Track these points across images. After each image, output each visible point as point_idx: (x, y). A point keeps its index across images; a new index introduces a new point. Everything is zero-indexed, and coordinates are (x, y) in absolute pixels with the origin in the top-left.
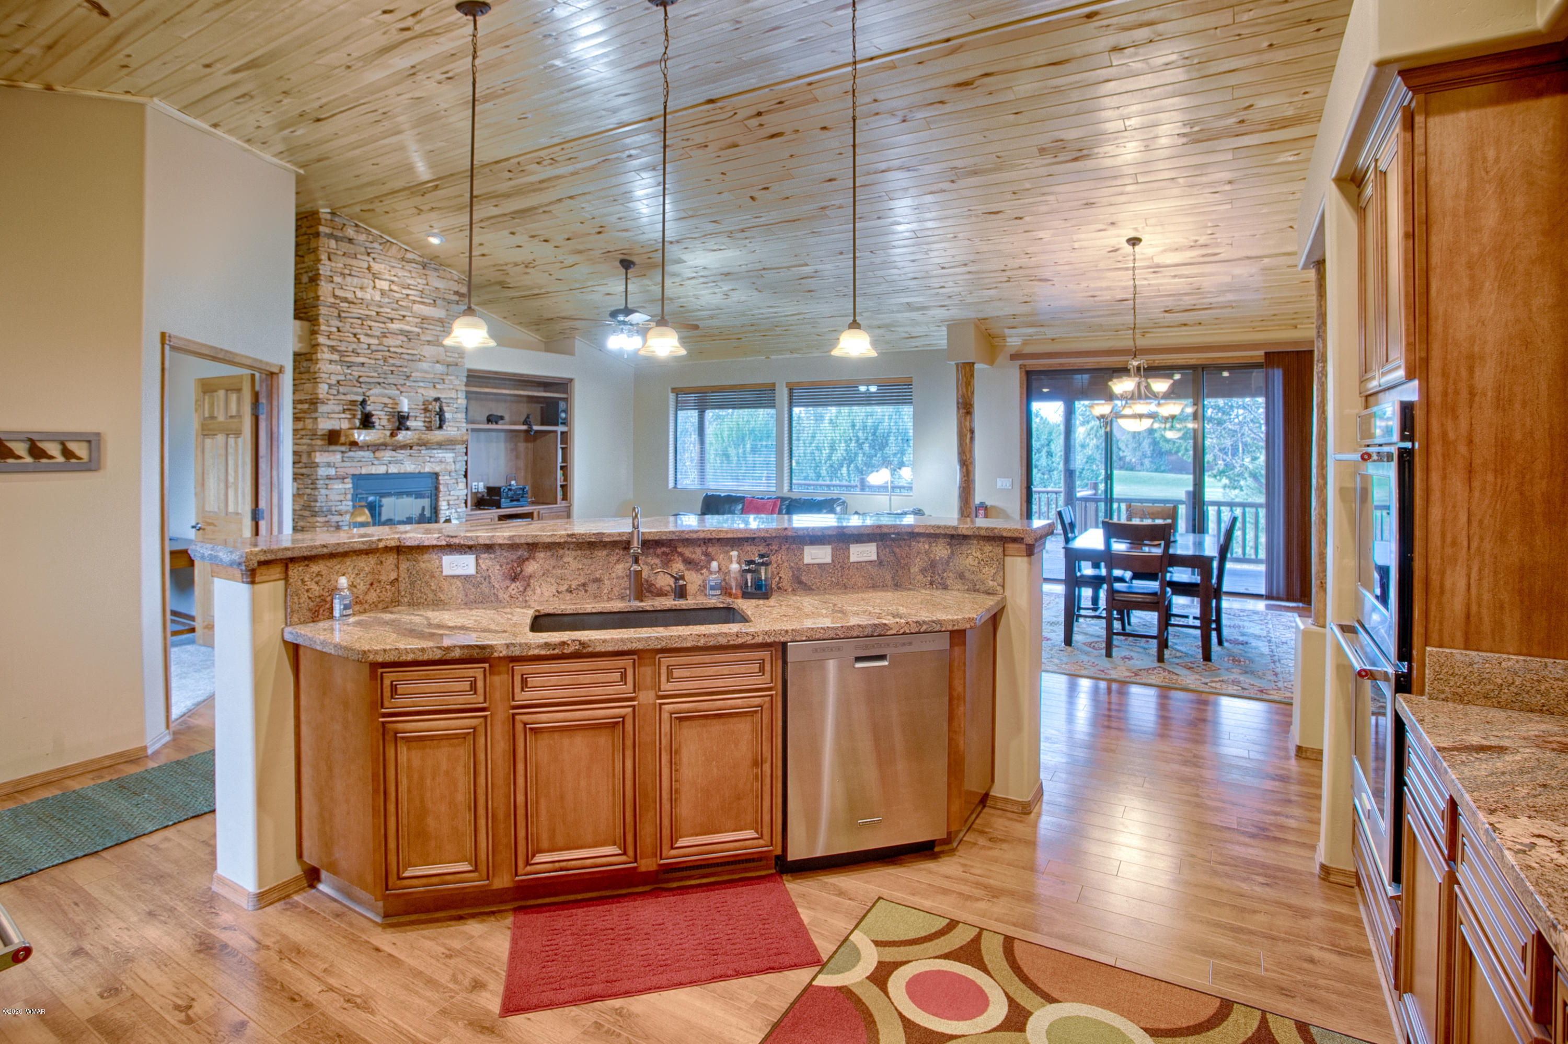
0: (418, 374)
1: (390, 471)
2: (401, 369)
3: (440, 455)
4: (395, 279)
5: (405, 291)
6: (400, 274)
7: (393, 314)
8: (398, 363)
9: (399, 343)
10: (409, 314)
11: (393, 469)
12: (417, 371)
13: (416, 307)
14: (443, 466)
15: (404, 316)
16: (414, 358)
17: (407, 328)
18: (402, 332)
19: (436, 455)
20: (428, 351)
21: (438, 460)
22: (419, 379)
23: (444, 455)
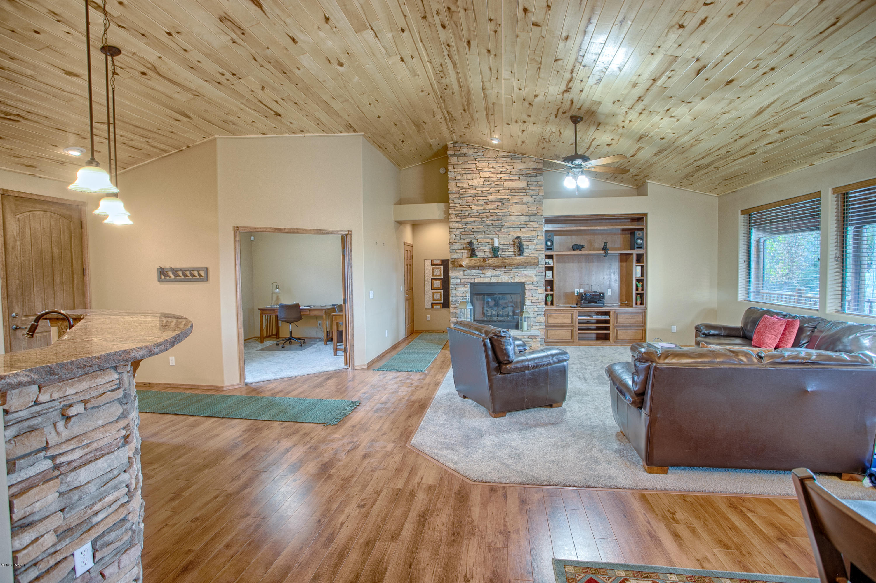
4: (492, 170)
5: (499, 176)
6: (495, 167)
8: (495, 218)
9: (495, 206)
10: (502, 189)
12: (508, 221)
13: (506, 184)
14: (527, 278)
15: (499, 191)
16: (506, 214)
17: (501, 197)
18: (498, 200)
19: (522, 272)
20: (515, 209)
21: (523, 275)
22: (509, 226)
23: (528, 272)
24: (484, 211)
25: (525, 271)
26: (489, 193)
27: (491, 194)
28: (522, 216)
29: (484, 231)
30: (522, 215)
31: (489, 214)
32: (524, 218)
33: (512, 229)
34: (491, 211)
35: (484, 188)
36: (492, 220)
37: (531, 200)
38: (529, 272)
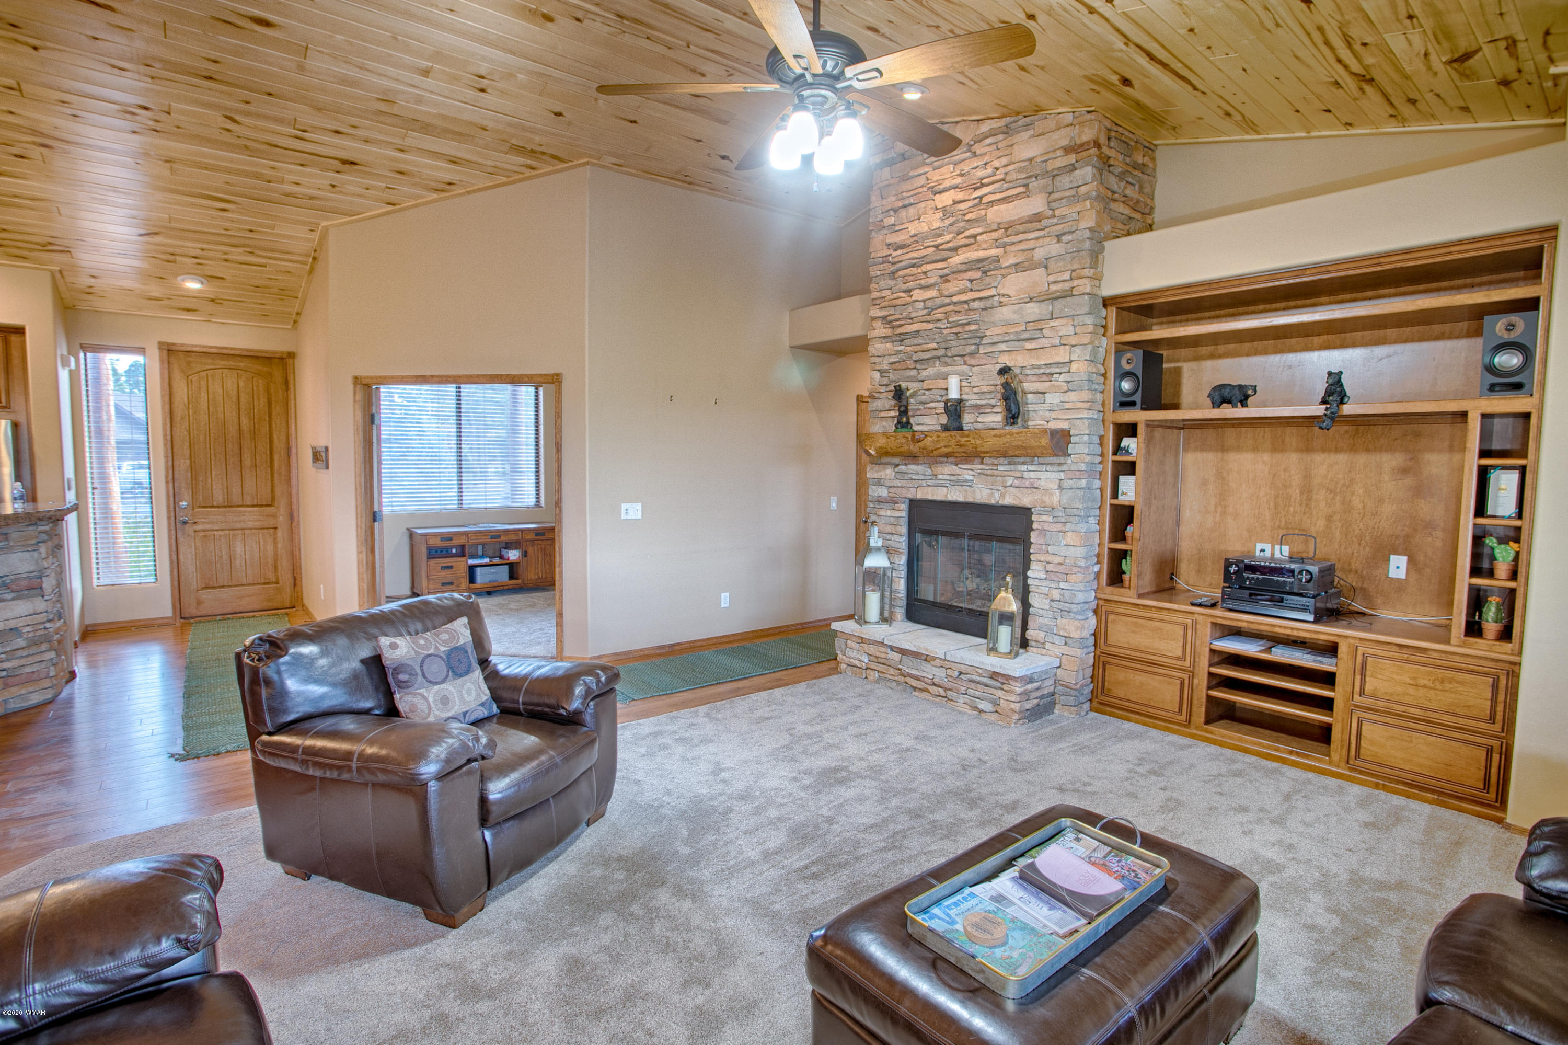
0: (996, 330)
1: (952, 498)
2: (967, 328)
3: (1032, 475)
5: (974, 194)
7: (958, 241)
9: (966, 284)
11: (952, 495)
13: (993, 211)
16: (988, 303)
19: (1026, 475)
21: (1027, 484)
22: (996, 339)
23: (1038, 475)
25: (1033, 472)
27: (957, 249)
28: (1031, 305)
29: (939, 358)
30: (1031, 300)
31: (951, 307)
32: (1034, 310)
33: (1003, 347)
34: (955, 299)
36: (958, 324)
37: (1055, 248)
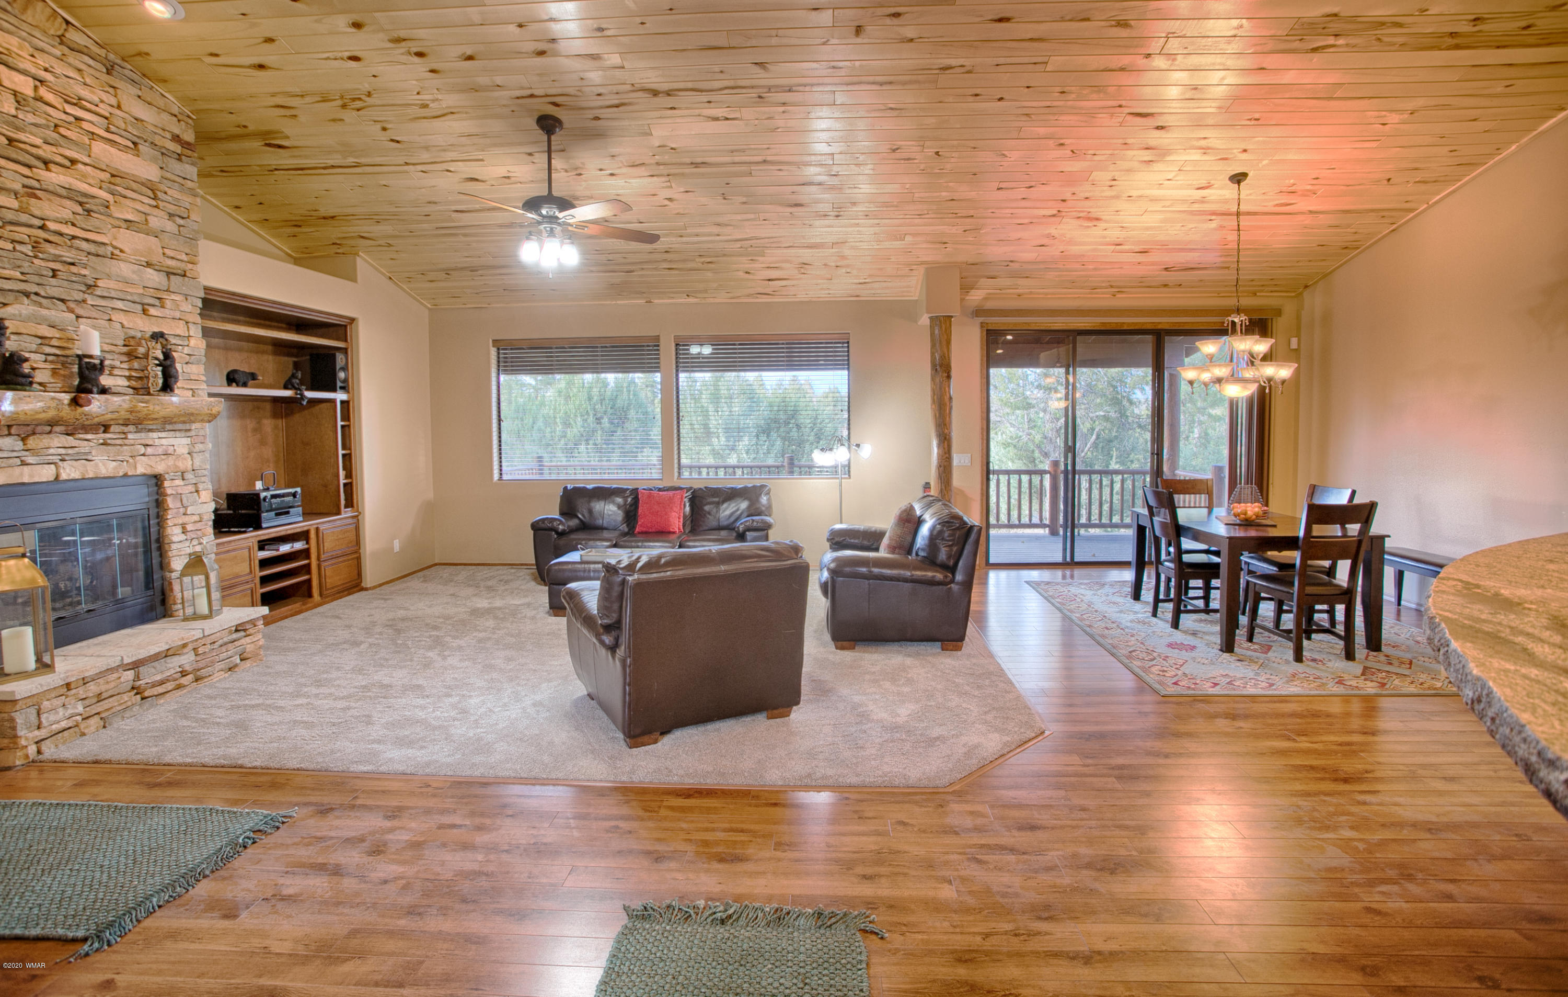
0: (112, 284)
1: (64, 476)
2: (74, 269)
3: (164, 442)
4: (48, 77)
5: (69, 109)
6: (58, 71)
7: (47, 152)
8: (69, 255)
9: (66, 214)
10: (87, 160)
11: (69, 471)
12: (109, 277)
13: (98, 148)
14: (171, 461)
15: (73, 162)
16: (101, 250)
17: (83, 187)
18: (70, 194)
19: (157, 442)
20: (128, 241)
21: (160, 451)
22: (113, 294)
23: (172, 441)
24: (24, 218)
25: (163, 440)
26: (38, 158)
27: (46, 163)
28: (149, 270)
29: (27, 295)
30: (149, 265)
31: (41, 234)
32: (154, 278)
33: (120, 304)
34: (51, 226)
35: (18, 129)
36: (56, 259)
37: (170, 226)
38: (175, 442)
